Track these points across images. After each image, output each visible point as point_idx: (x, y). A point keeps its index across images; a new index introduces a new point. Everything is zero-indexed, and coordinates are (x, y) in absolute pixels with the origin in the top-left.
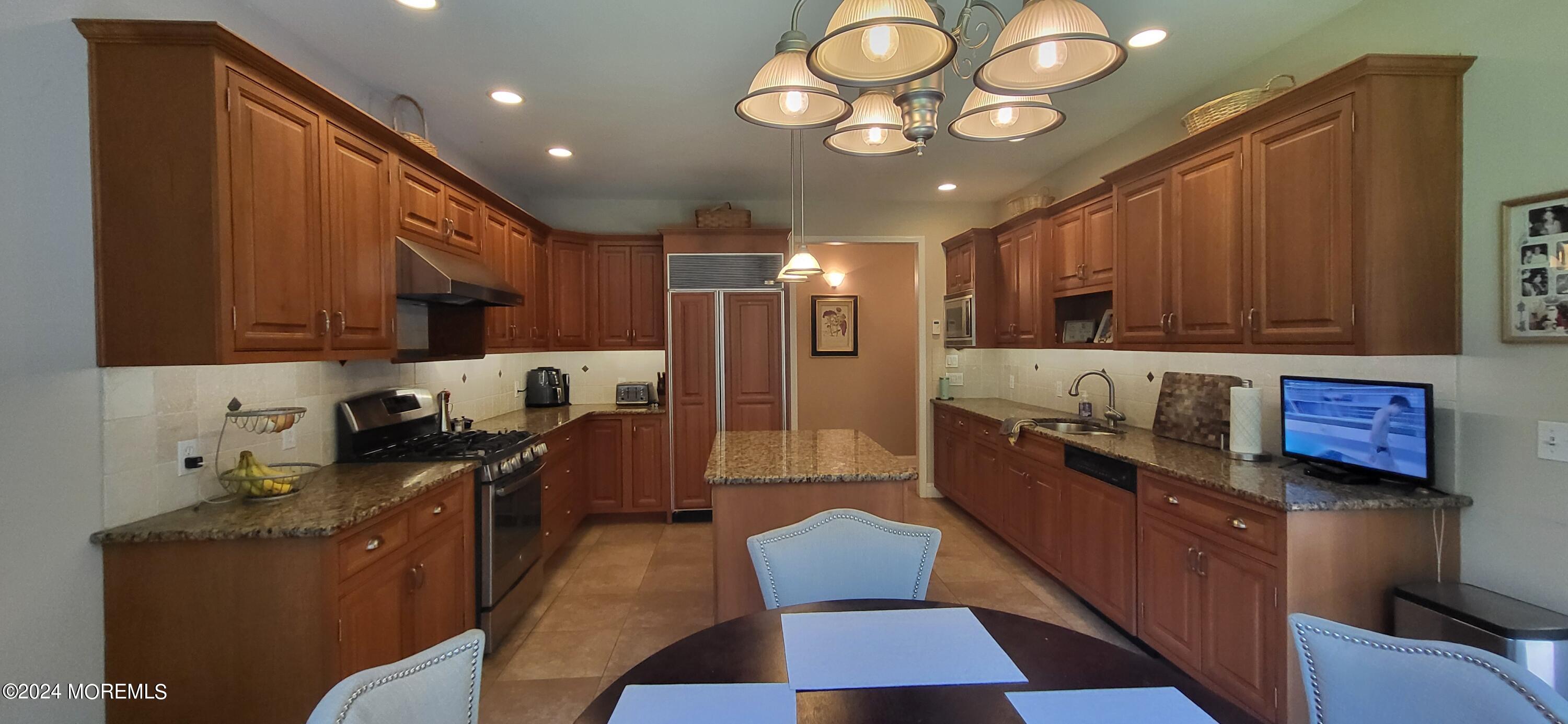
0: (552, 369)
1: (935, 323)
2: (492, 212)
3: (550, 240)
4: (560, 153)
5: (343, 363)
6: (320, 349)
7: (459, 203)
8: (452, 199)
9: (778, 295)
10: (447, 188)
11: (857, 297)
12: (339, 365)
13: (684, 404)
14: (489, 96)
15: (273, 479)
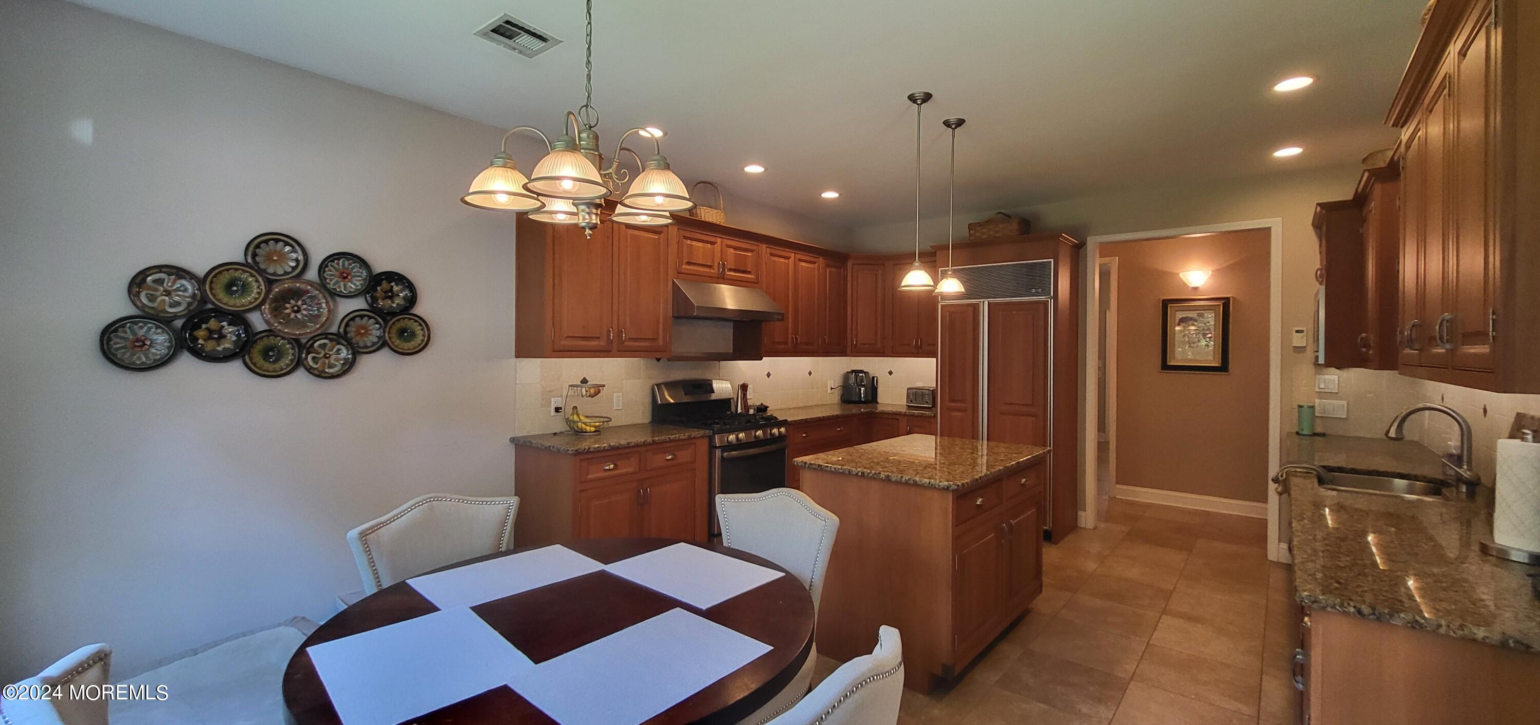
0: (862, 371)
1: (1297, 331)
2: (772, 250)
3: (850, 264)
4: (830, 195)
5: (658, 360)
6: (610, 351)
7: (736, 248)
8: (729, 246)
9: (1045, 304)
10: (723, 240)
11: (1228, 299)
12: (656, 362)
13: (951, 409)
14: (743, 170)
15: (584, 423)
